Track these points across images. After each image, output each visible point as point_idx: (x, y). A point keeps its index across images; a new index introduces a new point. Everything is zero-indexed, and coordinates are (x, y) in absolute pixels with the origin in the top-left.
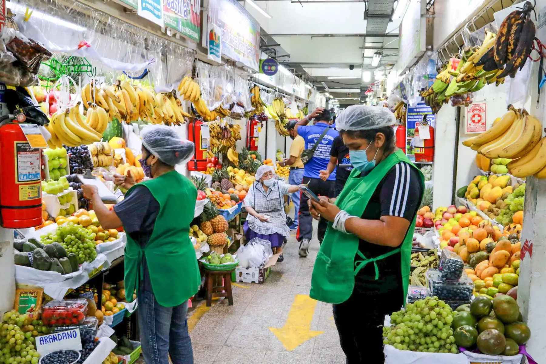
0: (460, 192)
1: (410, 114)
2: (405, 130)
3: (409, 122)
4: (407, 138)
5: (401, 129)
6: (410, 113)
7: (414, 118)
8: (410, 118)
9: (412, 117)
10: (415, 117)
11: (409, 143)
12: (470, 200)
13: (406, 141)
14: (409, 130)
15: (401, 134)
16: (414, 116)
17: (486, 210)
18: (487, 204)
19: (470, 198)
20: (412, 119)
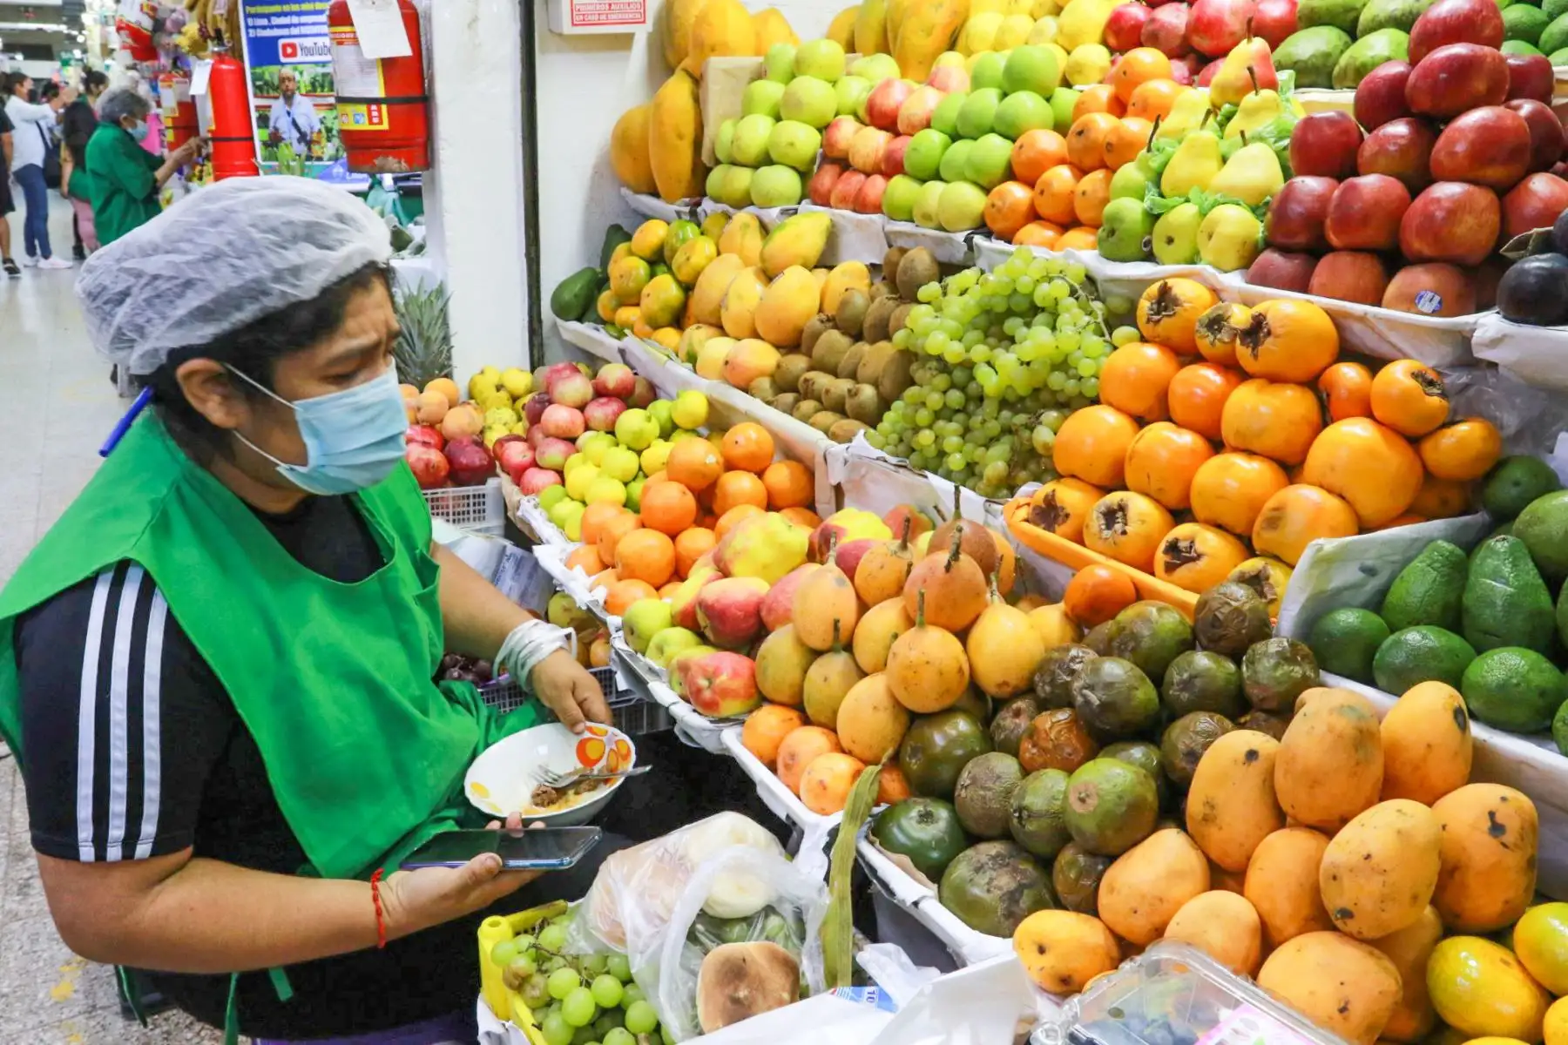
0: (567, 296)
1: (252, 10)
2: (241, 71)
3: (255, 43)
4: (253, 102)
5: (224, 67)
6: (253, 5)
7: (272, 27)
8: (255, 27)
9: (264, 22)
10: (276, 21)
11: (264, 121)
12: (642, 337)
13: (254, 115)
14: (258, 70)
15: (229, 89)
16: (268, 16)
17: (765, 383)
18: (762, 356)
19: (639, 326)
20: (264, 28)
